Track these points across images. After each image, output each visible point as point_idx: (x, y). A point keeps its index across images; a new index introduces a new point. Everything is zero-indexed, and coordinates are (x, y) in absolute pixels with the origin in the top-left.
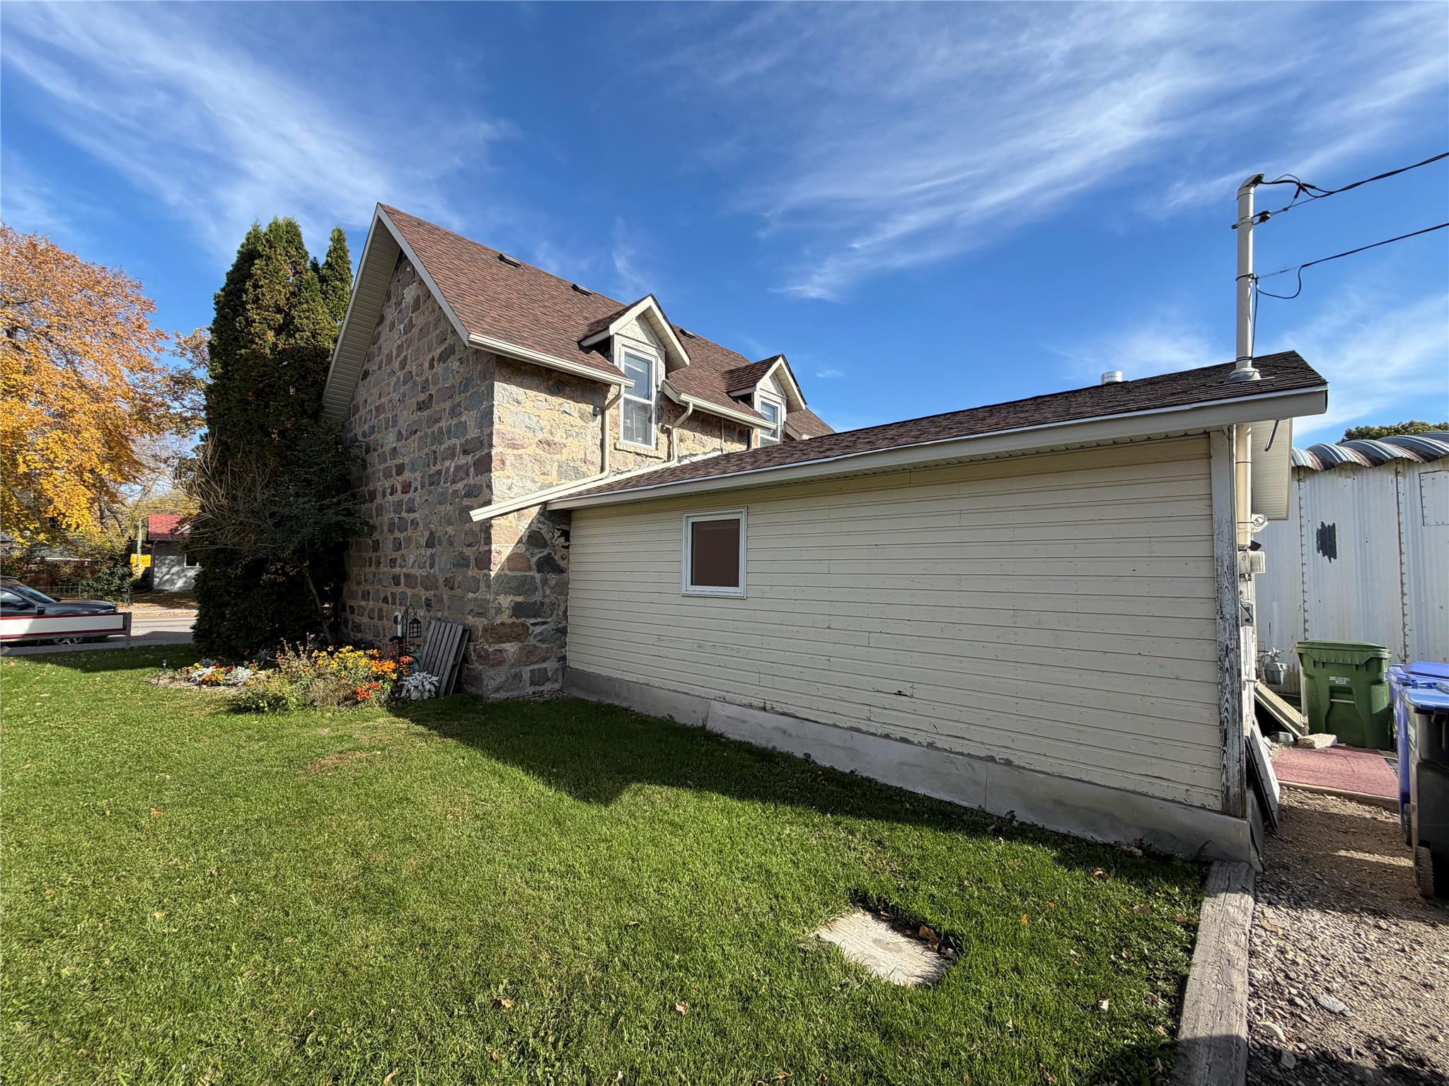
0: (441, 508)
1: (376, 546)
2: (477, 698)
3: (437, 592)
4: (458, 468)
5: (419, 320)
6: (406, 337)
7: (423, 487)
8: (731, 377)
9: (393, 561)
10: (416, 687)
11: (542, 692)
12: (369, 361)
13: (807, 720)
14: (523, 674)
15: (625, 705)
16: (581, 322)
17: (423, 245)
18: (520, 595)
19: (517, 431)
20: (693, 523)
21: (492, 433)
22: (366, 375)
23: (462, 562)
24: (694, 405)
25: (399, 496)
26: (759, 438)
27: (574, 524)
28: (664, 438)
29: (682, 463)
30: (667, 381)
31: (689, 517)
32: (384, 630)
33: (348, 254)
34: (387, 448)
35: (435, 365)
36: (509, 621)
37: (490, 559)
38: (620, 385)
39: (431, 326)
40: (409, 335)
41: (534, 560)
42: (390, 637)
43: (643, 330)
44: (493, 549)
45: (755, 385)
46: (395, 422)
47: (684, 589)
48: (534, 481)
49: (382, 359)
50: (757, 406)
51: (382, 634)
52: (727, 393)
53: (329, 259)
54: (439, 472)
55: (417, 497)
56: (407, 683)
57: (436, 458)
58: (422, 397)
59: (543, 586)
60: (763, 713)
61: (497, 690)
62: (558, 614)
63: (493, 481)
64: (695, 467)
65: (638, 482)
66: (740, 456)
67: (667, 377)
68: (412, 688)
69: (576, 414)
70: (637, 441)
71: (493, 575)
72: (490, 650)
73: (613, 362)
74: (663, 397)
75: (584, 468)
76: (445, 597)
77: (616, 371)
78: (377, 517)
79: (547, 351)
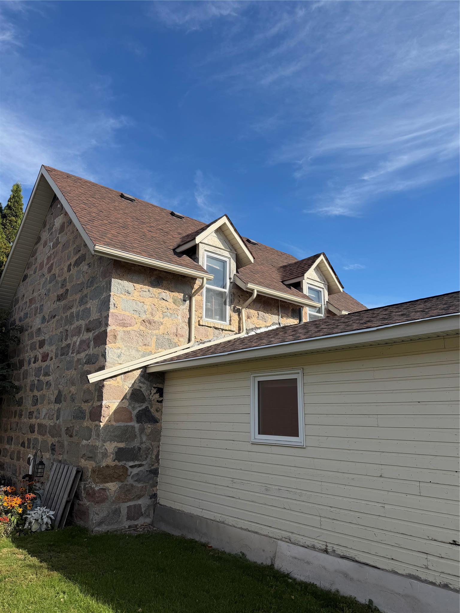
0: (68, 372)
1: (20, 403)
2: (84, 531)
3: (60, 439)
4: (82, 342)
5: (63, 239)
6: (53, 250)
7: (56, 356)
8: (285, 271)
9: (31, 413)
10: (37, 520)
11: (136, 526)
12: (28, 268)
13: (367, 564)
14: (122, 510)
15: (204, 540)
16: (176, 236)
17: (69, 189)
18: (122, 442)
19: (127, 313)
20: (259, 382)
21: (108, 315)
22: (25, 277)
23: (80, 415)
24: (258, 291)
25: (39, 363)
26: (307, 314)
27: (167, 383)
28: (235, 316)
29: (249, 334)
30: (238, 274)
31: (255, 377)
32: (20, 468)
33: (22, 199)
34: (34, 329)
35: (72, 269)
36: (113, 464)
37: (101, 412)
38: (203, 278)
39: (71, 242)
40: (55, 249)
41: (135, 413)
42: (24, 474)
43: (220, 239)
44: (103, 404)
45: (303, 275)
46: (41, 310)
47: (253, 438)
48: (138, 351)
49: (37, 267)
50: (306, 291)
51: (18, 472)
52: (282, 282)
53: (9, 203)
54: (68, 346)
55: (52, 364)
56: (29, 516)
57: (67, 335)
58: (61, 291)
59: (141, 434)
60: (325, 556)
61: (100, 524)
62: (151, 458)
63: (107, 351)
64: (259, 337)
65: (216, 349)
66: (294, 328)
67: (237, 272)
68: (33, 521)
69: (171, 300)
70: (215, 319)
71: (102, 426)
72: (97, 489)
73: (198, 263)
74: (235, 286)
75: (176, 340)
76: (66, 443)
77: (201, 269)
78: (23, 380)
79: (150, 256)
